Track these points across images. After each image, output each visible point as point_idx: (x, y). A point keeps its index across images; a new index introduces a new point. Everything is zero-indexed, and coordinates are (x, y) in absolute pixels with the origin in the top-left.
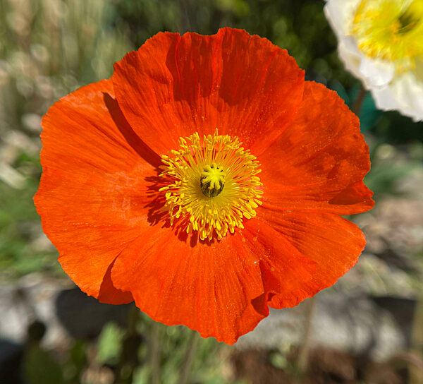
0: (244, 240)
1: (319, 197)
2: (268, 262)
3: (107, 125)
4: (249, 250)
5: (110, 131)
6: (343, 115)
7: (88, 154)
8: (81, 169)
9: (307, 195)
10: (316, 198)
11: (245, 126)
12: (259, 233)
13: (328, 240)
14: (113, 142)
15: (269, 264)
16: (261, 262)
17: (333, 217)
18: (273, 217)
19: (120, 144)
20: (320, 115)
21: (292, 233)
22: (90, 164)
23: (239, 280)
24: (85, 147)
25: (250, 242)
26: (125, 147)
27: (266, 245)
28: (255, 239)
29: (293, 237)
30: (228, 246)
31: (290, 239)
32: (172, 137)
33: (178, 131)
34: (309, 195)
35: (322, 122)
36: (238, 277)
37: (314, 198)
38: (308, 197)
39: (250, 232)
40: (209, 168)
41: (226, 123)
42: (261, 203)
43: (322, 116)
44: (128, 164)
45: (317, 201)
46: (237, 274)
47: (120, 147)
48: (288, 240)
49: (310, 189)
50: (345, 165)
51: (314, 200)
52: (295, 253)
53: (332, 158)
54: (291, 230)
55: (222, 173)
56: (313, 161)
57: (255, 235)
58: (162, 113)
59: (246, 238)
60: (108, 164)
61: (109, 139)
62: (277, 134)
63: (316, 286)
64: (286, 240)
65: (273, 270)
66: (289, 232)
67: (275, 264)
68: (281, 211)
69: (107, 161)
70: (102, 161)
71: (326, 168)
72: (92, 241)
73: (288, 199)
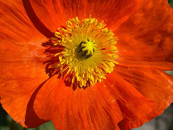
0: (105, 86)
1: (151, 59)
2: (123, 101)
3: (19, 11)
4: (109, 93)
5: (20, 14)
6: (167, 9)
7: (7, 30)
8: (3, 40)
9: (143, 57)
10: (149, 59)
11: (105, 12)
12: (115, 82)
13: (158, 87)
14: (21, 22)
15: (124, 102)
16: (117, 100)
17: (159, 72)
18: (122, 71)
19: (25, 23)
20: (153, 8)
21: (135, 82)
22: (8, 36)
23: (106, 112)
24: (5, 26)
25: (109, 87)
26: (27, 24)
27: (120, 89)
28: (113, 86)
29: (136, 84)
30: (95, 90)
31: (135, 85)
32: (58, 18)
33: (62, 14)
34: (145, 58)
35: (154, 12)
36: (105, 110)
37: (147, 59)
38: (144, 59)
39: (109, 81)
40: (87, 41)
41: (92, 9)
42: (117, 63)
43: (154, 9)
44: (28, 35)
45: (149, 61)
46: (103, 108)
47: (25, 24)
48: (134, 86)
49: (146, 54)
50: (168, 40)
51: (147, 61)
52: (139, 95)
53: (159, 35)
54: (134, 80)
55: (95, 45)
56: (147, 36)
57: (112, 83)
58: (54, 3)
59: (106, 85)
60: (17, 36)
61: (19, 20)
62: (125, 18)
63: (152, 115)
64: (132, 87)
65: (127, 105)
66: (133, 81)
67: (128, 101)
68: (127, 68)
69: (17, 34)
70: (14, 34)
71: (155, 41)
72: (14, 88)
73: (131, 60)
